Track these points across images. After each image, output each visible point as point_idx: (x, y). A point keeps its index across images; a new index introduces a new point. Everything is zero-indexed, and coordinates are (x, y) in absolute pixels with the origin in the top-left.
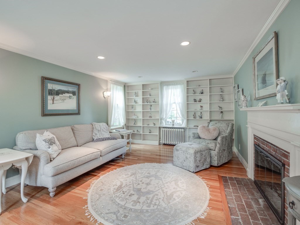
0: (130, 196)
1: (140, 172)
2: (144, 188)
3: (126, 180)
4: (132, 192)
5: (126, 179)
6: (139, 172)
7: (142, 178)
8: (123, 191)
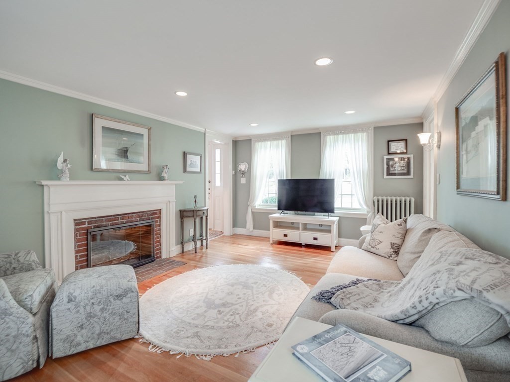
0: (257, 283)
1: (237, 316)
2: (239, 289)
3: (264, 301)
4: (254, 286)
5: (265, 303)
6: (240, 316)
7: (237, 302)
8: (265, 287)
